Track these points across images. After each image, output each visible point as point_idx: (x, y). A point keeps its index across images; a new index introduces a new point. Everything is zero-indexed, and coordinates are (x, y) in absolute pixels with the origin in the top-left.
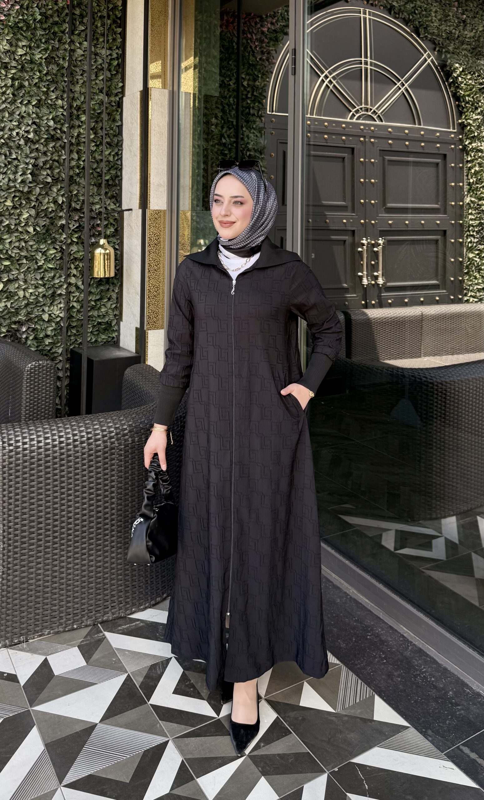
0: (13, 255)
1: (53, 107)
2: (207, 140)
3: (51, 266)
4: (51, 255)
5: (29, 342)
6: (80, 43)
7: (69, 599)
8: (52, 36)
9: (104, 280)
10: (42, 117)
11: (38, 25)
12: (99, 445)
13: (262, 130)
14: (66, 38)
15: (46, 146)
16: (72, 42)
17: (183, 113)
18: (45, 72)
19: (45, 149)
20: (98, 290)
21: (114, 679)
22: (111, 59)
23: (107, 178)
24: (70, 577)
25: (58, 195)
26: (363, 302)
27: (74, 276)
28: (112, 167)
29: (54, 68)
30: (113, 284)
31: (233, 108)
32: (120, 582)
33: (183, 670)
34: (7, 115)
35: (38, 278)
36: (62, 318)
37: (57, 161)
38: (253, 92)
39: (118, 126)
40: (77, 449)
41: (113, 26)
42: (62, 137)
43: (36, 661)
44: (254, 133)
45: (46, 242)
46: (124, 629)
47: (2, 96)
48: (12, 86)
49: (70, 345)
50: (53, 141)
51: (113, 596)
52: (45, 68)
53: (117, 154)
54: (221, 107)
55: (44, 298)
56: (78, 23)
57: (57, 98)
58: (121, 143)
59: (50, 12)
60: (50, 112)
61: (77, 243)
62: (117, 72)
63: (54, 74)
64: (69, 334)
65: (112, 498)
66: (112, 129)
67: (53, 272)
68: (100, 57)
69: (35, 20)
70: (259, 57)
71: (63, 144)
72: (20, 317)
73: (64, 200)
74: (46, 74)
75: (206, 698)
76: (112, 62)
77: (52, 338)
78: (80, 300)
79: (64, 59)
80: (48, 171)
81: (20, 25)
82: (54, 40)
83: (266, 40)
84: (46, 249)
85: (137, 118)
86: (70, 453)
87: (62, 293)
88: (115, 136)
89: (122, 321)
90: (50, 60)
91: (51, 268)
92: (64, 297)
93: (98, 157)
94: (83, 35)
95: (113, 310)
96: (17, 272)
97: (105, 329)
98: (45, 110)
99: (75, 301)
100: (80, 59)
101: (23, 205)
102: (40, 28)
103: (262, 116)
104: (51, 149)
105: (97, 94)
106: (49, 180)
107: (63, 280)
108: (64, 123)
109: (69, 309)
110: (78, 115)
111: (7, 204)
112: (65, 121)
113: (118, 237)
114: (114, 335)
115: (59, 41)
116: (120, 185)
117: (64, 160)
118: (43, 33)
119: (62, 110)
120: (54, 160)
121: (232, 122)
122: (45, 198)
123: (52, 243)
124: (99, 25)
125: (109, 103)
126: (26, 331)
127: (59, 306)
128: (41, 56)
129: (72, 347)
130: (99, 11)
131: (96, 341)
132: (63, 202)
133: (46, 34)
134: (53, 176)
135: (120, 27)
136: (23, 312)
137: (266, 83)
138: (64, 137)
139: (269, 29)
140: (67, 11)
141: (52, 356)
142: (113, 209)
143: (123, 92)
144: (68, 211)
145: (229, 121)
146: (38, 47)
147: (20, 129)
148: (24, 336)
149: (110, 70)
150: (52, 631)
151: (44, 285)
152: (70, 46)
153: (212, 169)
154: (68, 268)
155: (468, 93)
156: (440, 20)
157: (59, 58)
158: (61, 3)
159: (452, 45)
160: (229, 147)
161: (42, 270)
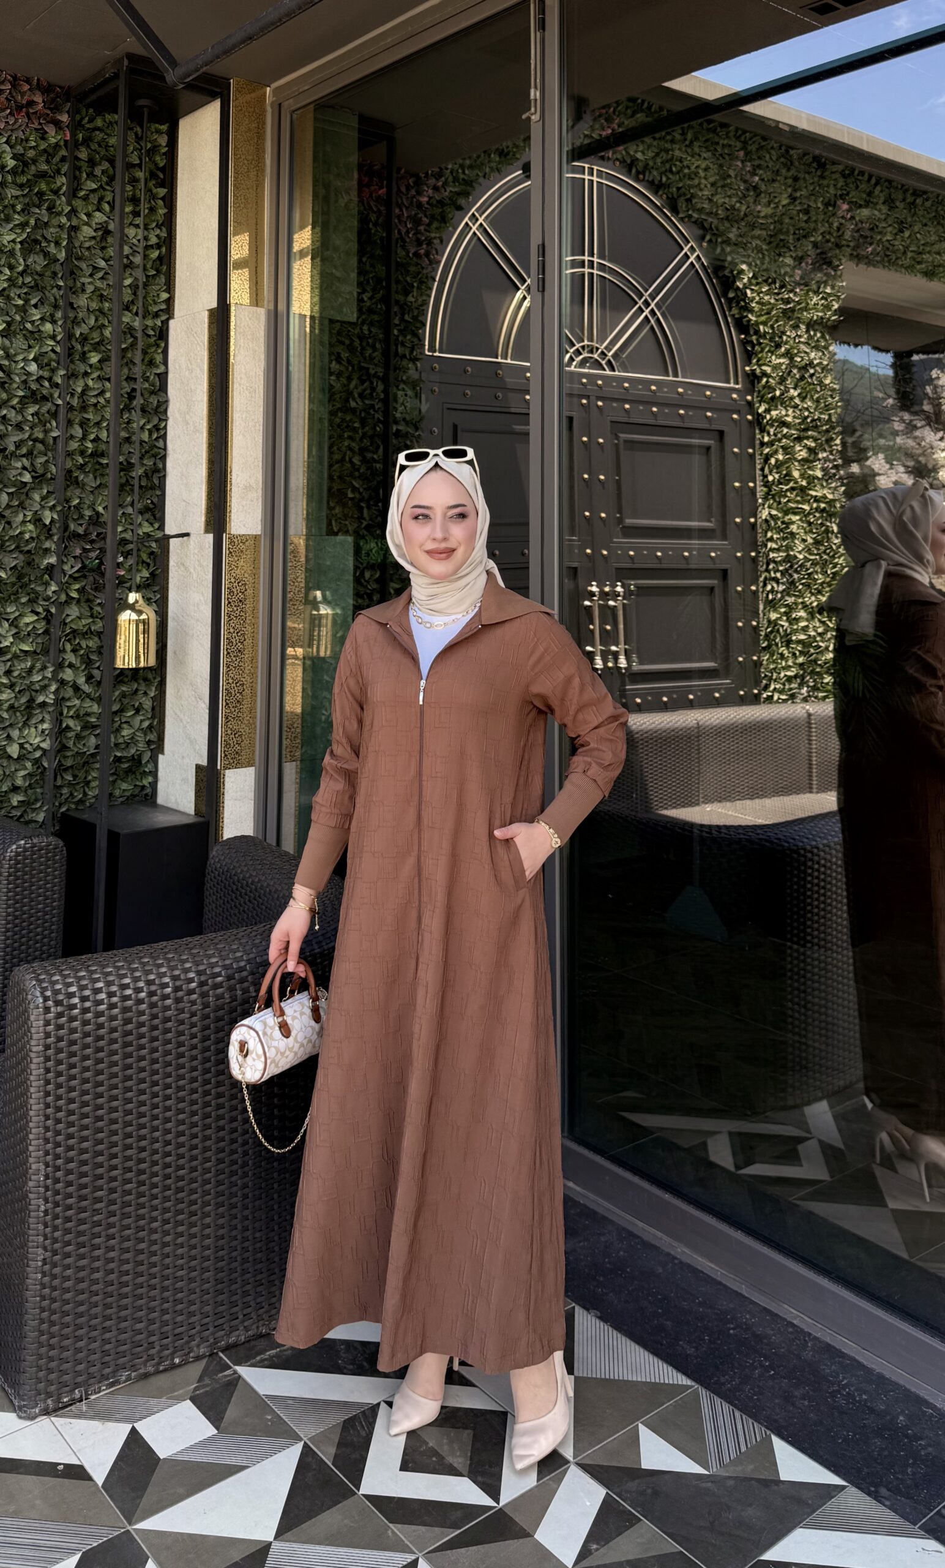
1: (36, 336)
3: (26, 648)
4: (28, 624)
6: (88, 215)
8: (36, 200)
9: (129, 673)
10: (15, 355)
11: (9, 178)
13: (417, 385)
14: (62, 204)
15: (20, 412)
16: (74, 211)
18: (21, 268)
19: (20, 418)
20: (117, 693)
22: (147, 247)
25: (43, 507)
27: (71, 666)
28: (146, 452)
29: (38, 262)
31: (368, 344)
36: (44, 751)
37: (42, 442)
38: (406, 315)
39: (158, 375)
41: (151, 184)
42: (51, 395)
44: (403, 390)
45: (17, 600)
49: (60, 805)
50: (36, 402)
52: (21, 261)
53: (157, 428)
54: (347, 342)
55: (11, 712)
56: (84, 175)
57: (42, 319)
58: (164, 407)
59: (31, 154)
60: (30, 347)
61: (78, 601)
62: (158, 271)
63: (37, 273)
64: (59, 782)
66: (147, 379)
67: (29, 659)
68: (127, 243)
69: (3, 167)
70: (413, 251)
71: (54, 409)
73: (56, 517)
74: (22, 274)
76: (148, 252)
77: (26, 791)
78: (82, 713)
79: (57, 243)
80: (24, 460)
82: (39, 207)
83: (425, 219)
84: (17, 614)
85: (202, 360)
87: (48, 700)
88: (152, 393)
89: (162, 753)
90: (30, 246)
91: (26, 652)
92: (51, 709)
93: (121, 434)
95: (145, 732)
97: (129, 771)
98: (20, 343)
99: (72, 717)
100: (87, 245)
102: (13, 183)
103: (416, 359)
104: (30, 418)
106: (27, 478)
107: (50, 676)
108: (58, 368)
109: (60, 731)
110: (84, 353)
112: (58, 364)
114: (146, 782)
115: (49, 209)
116: (162, 487)
117: (55, 438)
118: (19, 193)
119: (52, 343)
120: (35, 440)
121: (368, 369)
122: (17, 512)
123: (29, 600)
125: (143, 331)
127: (40, 727)
128: (13, 237)
129: (63, 809)
131: (110, 795)
132: (52, 521)
133: (23, 196)
134: (34, 471)
135: (162, 185)
138: (56, 395)
139: (430, 198)
140: (63, 152)
142: (148, 535)
143: (169, 311)
144: (62, 539)
145: (361, 368)
146: (8, 219)
149: (144, 269)
151: (12, 686)
152: (69, 220)
154: (60, 651)
155: (763, 318)
156: (713, 185)
157: (49, 242)
158: (53, 137)
159: (734, 230)
160: (363, 415)
161: (9, 656)
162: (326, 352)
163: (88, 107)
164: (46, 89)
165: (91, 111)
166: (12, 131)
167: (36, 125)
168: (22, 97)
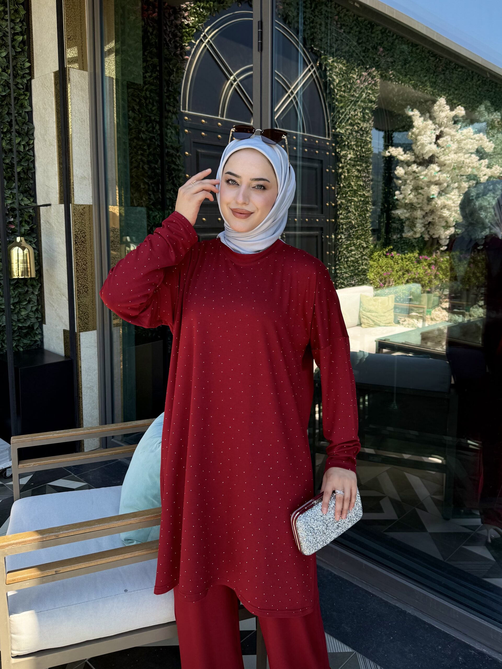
23: (18, 170)
28: (23, 158)
39: (27, 112)
53: (28, 144)
58: (31, 132)
62: (23, 49)
66: (20, 115)
70: (173, 51)
88: (24, 123)
89: (45, 323)
93: (6, 147)
116: (33, 178)
142: (27, 205)
143: (31, 74)
155: (341, 105)
162: (126, 106)
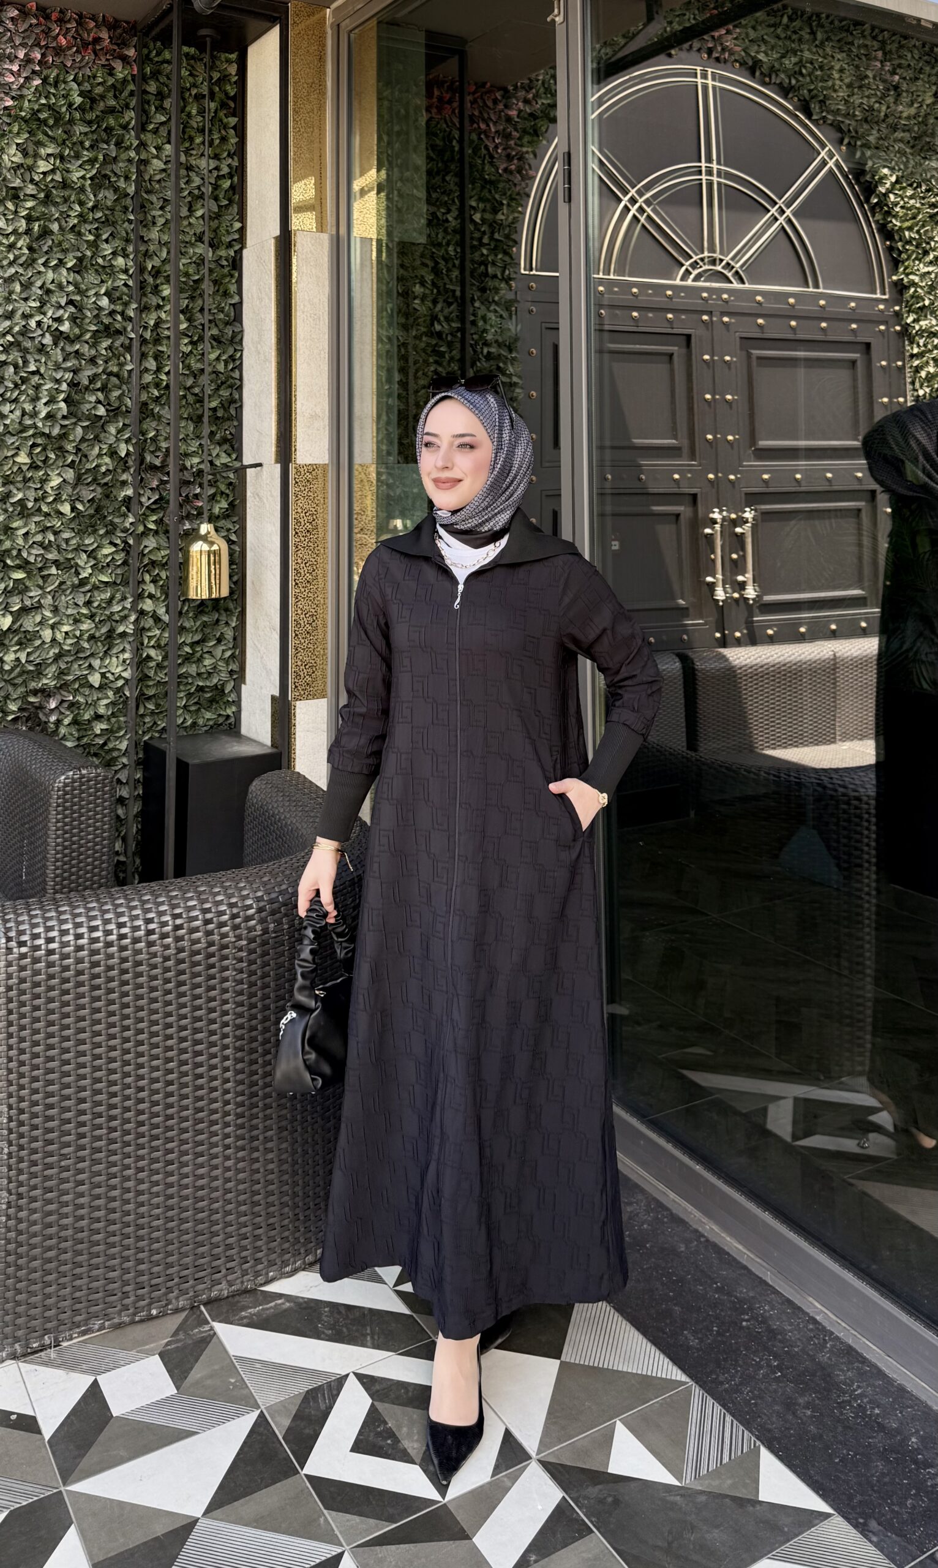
0: (32, 559)
1: (108, 270)
2: (405, 327)
3: (105, 579)
4: (106, 556)
5: (63, 731)
6: (158, 148)
7: (141, 1256)
8: (104, 135)
9: (210, 603)
10: (87, 290)
11: (77, 115)
12: (198, 941)
13: (511, 306)
14: (131, 139)
15: (94, 345)
16: (143, 145)
17: (359, 278)
18: (91, 204)
19: (93, 352)
20: (198, 623)
21: (233, 1422)
22: (218, 177)
23: (214, 404)
24: (142, 1209)
25: (118, 440)
26: (718, 635)
27: (151, 596)
28: (222, 383)
29: (108, 196)
30: (227, 610)
31: (454, 265)
32: (243, 1219)
33: (370, 1401)
34: (18, 288)
35: (81, 604)
36: (127, 680)
37: (117, 375)
38: (493, 233)
39: (234, 305)
40: (153, 949)
41: (221, 114)
42: (125, 329)
43: (76, 1385)
44: (496, 311)
45: (95, 531)
46: (252, 1315)
47: (8, 252)
48: (28, 232)
49: (144, 733)
50: (109, 336)
51: (229, 1247)
52: (92, 196)
54: (431, 264)
55: (92, 642)
56: (153, 108)
57: (114, 253)
58: (239, 337)
59: (99, 90)
60: (102, 281)
61: (156, 532)
62: (231, 201)
63: (108, 209)
64: (141, 711)
65: (226, 1047)
67: (109, 590)
68: (198, 174)
69: (70, 105)
70: (503, 166)
71: (127, 342)
72: (45, 681)
73: (131, 449)
74: (93, 209)
75: (418, 1460)
76: (219, 182)
77: (109, 720)
78: (163, 644)
79: (127, 178)
80: (99, 394)
81: (43, 115)
82: (107, 143)
83: (516, 134)
84: (96, 545)
85: (270, 289)
86: (139, 957)
87: (128, 630)
88: (227, 323)
89: (245, 682)
90: (100, 181)
91: (107, 583)
92: (131, 639)
93: (196, 366)
94: (163, 132)
95: (227, 662)
96: (40, 592)
97: (212, 701)
98: (91, 278)
99: (153, 647)
100: (158, 177)
101: (51, 462)
102: (81, 120)
103: (510, 279)
104: (104, 352)
105: (192, 245)
106: (101, 411)
107: (129, 606)
108: (130, 302)
109: (141, 662)
110: (157, 286)
111: (19, 459)
112: (131, 297)
113: (235, 519)
114: (229, 712)
115: (118, 144)
116: (239, 417)
117: (130, 372)
118: (87, 129)
119: (124, 277)
120: (111, 374)
121: (454, 291)
122: (93, 446)
123: (107, 533)
124: (194, 112)
125: (216, 261)
126: (56, 708)
127: (121, 657)
128: (82, 173)
129: (146, 738)
130: (194, 85)
131: (194, 724)
132: (128, 454)
133: (92, 132)
134: (109, 404)
135: (234, 115)
136: (52, 670)
137: (516, 215)
138: (129, 329)
139: (520, 111)
140: (131, 87)
141: (108, 757)
142: (225, 465)
143: (242, 240)
144: (138, 471)
145: (446, 290)
146: (77, 156)
147: (44, 314)
148: (53, 718)
149: (216, 199)
150: (107, 1323)
151: (92, 617)
152: (138, 153)
153: (416, 383)
154: (139, 582)
155: (907, 224)
156: (849, 86)
157: (118, 176)
158: (121, 71)
159: (874, 132)
160: (449, 338)
161: (88, 588)
163: (155, 40)
164: (113, 25)
165: (159, 44)
166: (80, 68)
167: (103, 62)
168: (89, 35)
